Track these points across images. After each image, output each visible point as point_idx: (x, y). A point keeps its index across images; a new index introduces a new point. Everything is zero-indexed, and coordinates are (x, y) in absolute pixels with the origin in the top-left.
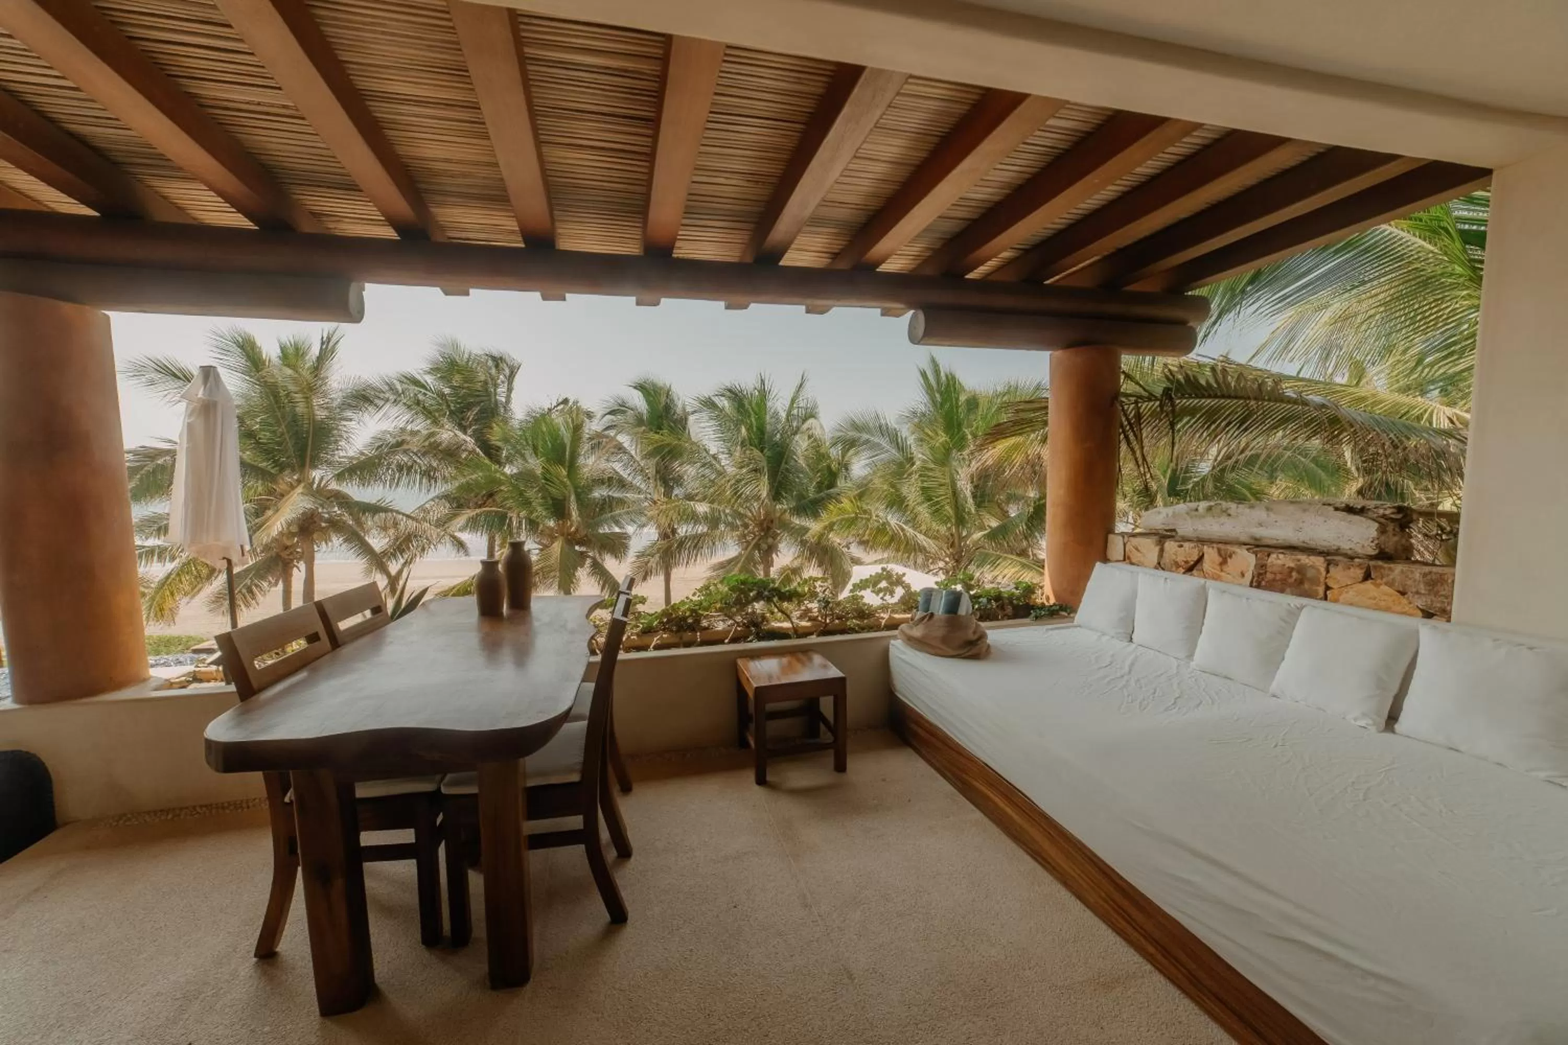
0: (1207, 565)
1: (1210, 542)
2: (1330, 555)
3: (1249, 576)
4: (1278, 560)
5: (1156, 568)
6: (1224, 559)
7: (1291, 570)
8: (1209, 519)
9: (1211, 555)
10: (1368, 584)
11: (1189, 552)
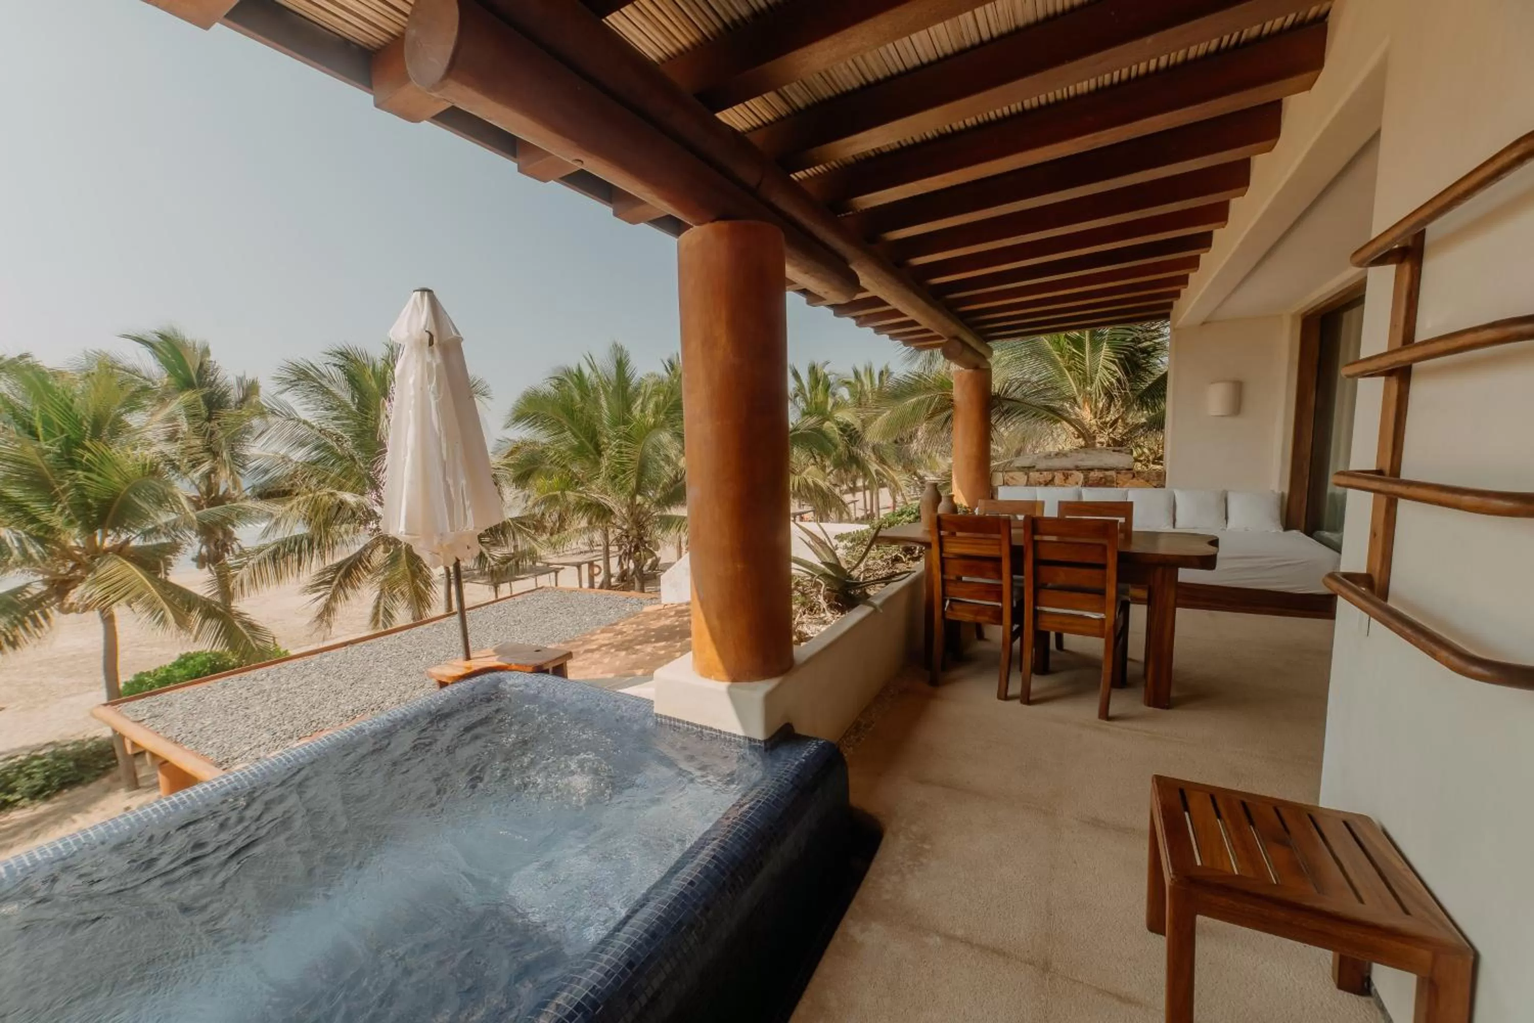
0: (1057, 481)
1: (1056, 470)
2: (1118, 471)
3: (1080, 483)
4: (1094, 475)
5: (1027, 485)
6: (1066, 477)
7: (1101, 478)
8: (1056, 460)
9: (1059, 476)
10: (1135, 480)
11: (1047, 476)
